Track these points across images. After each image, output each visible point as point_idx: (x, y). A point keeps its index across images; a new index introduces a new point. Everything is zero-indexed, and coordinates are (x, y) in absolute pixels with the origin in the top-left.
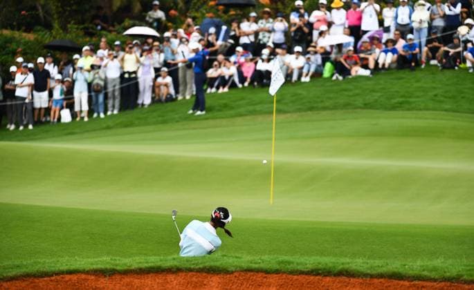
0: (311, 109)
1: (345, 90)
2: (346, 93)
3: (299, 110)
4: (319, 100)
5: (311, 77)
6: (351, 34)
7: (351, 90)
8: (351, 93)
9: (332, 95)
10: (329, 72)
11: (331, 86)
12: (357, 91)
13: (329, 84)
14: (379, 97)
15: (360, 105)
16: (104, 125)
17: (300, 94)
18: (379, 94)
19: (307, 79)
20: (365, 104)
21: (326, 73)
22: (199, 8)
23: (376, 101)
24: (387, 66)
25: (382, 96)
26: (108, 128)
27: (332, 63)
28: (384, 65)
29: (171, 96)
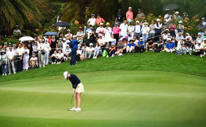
0: (98, 70)
1: (112, 62)
2: (113, 63)
3: (92, 71)
4: (101, 66)
5: (97, 57)
6: (114, 38)
7: (115, 62)
8: (115, 63)
9: (106, 64)
10: (105, 54)
11: (106, 60)
12: (117, 63)
13: (105, 59)
14: (127, 65)
15: (119, 68)
16: (7, 79)
17: (93, 64)
18: (127, 64)
19: (96, 57)
20: (121, 68)
21: (104, 55)
22: (48, 27)
23: (126, 67)
24: (130, 52)
25: (128, 64)
26: (9, 80)
27: (106, 50)
28: (129, 51)
29: (36, 65)
